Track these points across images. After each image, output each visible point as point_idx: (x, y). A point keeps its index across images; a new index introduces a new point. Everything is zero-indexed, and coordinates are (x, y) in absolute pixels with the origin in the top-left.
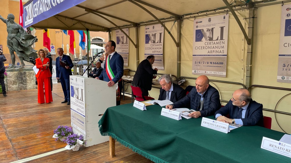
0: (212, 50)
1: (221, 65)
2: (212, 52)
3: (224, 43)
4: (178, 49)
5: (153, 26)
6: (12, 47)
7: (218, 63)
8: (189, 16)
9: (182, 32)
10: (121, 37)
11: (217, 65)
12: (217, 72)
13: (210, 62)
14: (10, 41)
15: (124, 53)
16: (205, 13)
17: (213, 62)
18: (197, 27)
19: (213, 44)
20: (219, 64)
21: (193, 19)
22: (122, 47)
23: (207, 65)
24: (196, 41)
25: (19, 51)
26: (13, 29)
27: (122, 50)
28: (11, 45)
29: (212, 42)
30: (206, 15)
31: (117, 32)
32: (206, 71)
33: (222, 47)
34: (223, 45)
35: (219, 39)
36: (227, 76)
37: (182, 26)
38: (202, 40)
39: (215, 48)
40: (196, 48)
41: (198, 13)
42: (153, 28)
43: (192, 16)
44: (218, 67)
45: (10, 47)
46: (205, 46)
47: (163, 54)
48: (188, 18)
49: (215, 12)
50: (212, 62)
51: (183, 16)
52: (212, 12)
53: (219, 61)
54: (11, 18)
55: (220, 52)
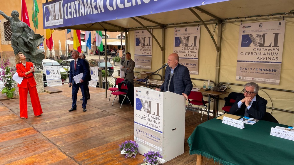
0: (263, 56)
1: (273, 72)
2: (263, 59)
3: (278, 51)
4: (217, 54)
5: (186, 28)
6: (17, 47)
7: (269, 70)
8: (234, 20)
9: (223, 36)
10: (142, 39)
11: (268, 72)
12: (269, 79)
13: (260, 69)
14: (16, 41)
15: (145, 55)
16: (255, 18)
17: (264, 69)
18: (244, 32)
19: (264, 50)
20: (271, 71)
21: (239, 23)
22: (143, 49)
23: (255, 71)
24: (242, 46)
25: (26, 51)
26: (18, 27)
27: (144, 52)
28: (17, 45)
29: (263, 48)
30: (256, 20)
31: (136, 33)
32: (254, 78)
33: (276, 53)
34: (277, 52)
35: (273, 45)
36: (280, 84)
37: (223, 29)
38: (250, 46)
39: (266, 54)
40: (242, 54)
41: (245, 18)
42: (186, 30)
43: (237, 20)
44: (270, 74)
45: (15, 47)
46: (253, 52)
47: (198, 59)
48: (231, 22)
49: (267, 17)
50: (262, 69)
51: (226, 19)
52: (264, 17)
53: (271, 68)
54: (16, 15)
55: (273, 59)
